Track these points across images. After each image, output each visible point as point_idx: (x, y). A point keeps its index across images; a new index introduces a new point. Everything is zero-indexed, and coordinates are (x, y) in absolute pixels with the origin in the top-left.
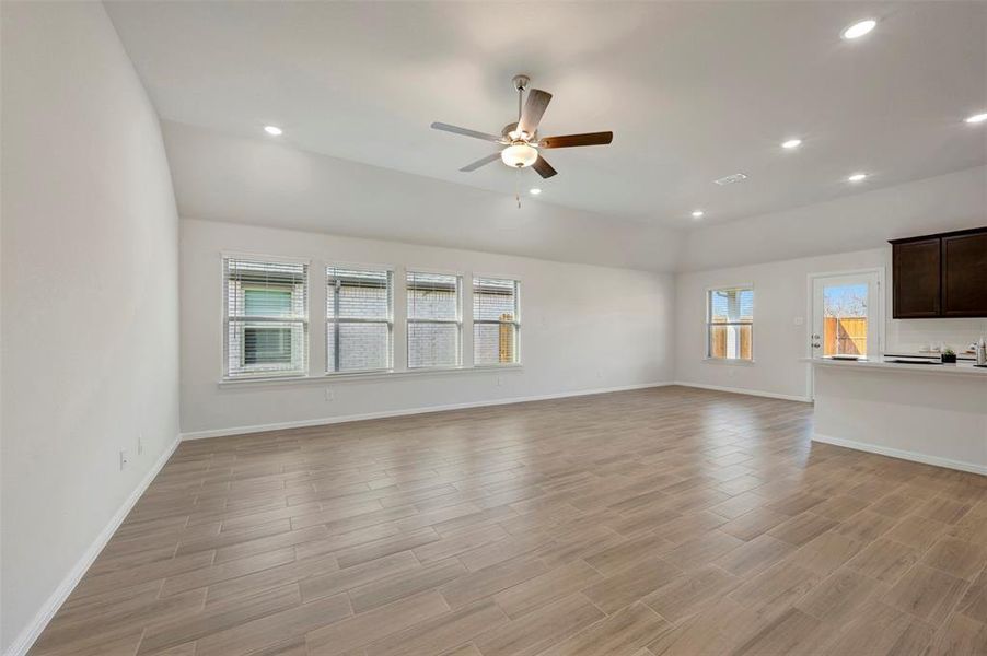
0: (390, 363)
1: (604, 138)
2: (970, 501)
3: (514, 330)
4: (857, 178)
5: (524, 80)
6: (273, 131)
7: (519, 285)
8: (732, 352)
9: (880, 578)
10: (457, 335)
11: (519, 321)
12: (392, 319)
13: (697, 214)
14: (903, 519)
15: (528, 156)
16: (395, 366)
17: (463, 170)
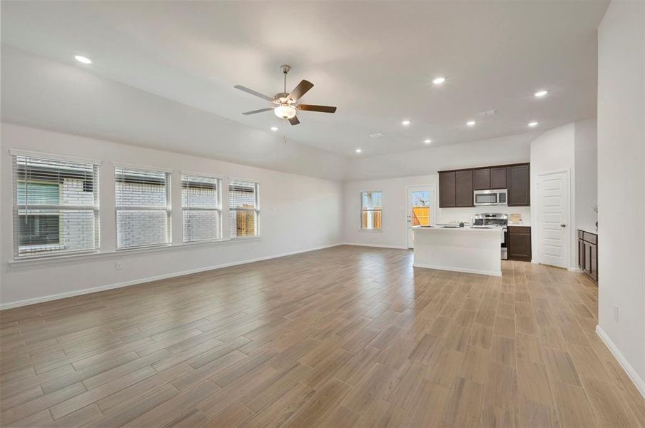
0: (169, 239)
1: (332, 110)
2: (471, 284)
3: (255, 213)
4: (428, 141)
5: (287, 68)
6: (83, 60)
7: (258, 186)
8: (370, 226)
9: (451, 317)
10: (218, 218)
11: (258, 208)
12: (170, 208)
13: (359, 151)
14: (452, 294)
15: (291, 113)
16: (173, 241)
17: (244, 114)
